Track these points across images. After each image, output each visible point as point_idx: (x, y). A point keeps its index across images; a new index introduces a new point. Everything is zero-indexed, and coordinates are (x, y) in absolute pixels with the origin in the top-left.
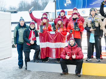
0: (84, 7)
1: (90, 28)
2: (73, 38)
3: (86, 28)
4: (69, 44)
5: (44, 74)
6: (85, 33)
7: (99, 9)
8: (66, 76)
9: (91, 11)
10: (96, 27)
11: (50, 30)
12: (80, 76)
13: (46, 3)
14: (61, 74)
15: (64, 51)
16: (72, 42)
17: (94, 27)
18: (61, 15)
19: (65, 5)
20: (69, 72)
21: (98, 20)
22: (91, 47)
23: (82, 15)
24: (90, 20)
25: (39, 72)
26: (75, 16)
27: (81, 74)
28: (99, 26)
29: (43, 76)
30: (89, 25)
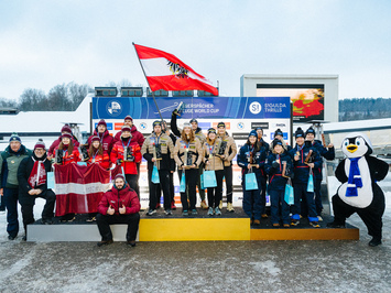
0: (143, 117)
1: (152, 155)
2: (123, 175)
3: (145, 156)
4: (115, 187)
5: (64, 248)
6: (144, 164)
7: (169, 121)
8: (108, 246)
9: (154, 125)
10: (163, 155)
11: (78, 159)
12: (134, 246)
13: (82, 98)
14: (99, 244)
15: (104, 198)
16: (120, 182)
17: (159, 154)
18: (100, 131)
19: (110, 111)
20: (115, 240)
21: (167, 142)
22: (154, 189)
23: (140, 130)
24: (153, 142)
25: (52, 244)
26: (126, 134)
27: (137, 240)
28: (169, 152)
29: (62, 251)
30: (153, 151)
